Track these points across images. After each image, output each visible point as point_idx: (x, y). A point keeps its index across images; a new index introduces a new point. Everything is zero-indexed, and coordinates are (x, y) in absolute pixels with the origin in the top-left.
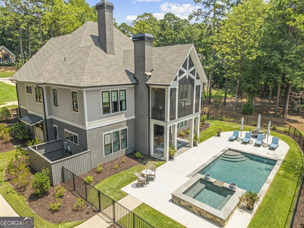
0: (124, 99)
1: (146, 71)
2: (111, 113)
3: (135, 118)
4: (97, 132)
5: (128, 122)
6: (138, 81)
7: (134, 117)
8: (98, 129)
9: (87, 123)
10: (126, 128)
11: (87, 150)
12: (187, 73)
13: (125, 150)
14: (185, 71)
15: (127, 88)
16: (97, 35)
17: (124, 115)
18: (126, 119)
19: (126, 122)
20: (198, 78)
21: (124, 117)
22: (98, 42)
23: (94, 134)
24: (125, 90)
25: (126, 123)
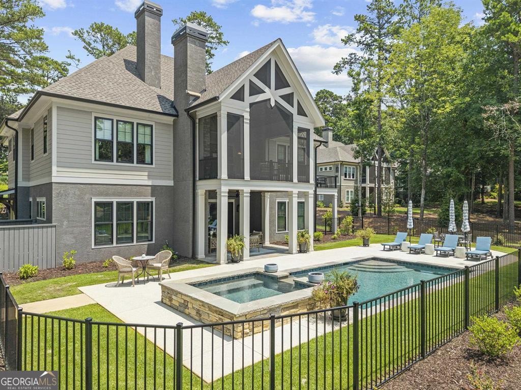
0: (148, 141)
1: (188, 88)
2: (115, 163)
3: (173, 185)
4: (78, 193)
5: (155, 190)
6: (177, 112)
7: (171, 183)
8: (82, 186)
9: (54, 168)
10: (150, 200)
11: (52, 223)
12: (271, 95)
13: (146, 246)
14: (266, 89)
15: (156, 122)
16: (135, 61)
17: (146, 174)
18: (150, 183)
19: (150, 188)
20: (301, 112)
21: (146, 178)
22: (136, 68)
23: (71, 195)
24: (151, 126)
25: (150, 191)
